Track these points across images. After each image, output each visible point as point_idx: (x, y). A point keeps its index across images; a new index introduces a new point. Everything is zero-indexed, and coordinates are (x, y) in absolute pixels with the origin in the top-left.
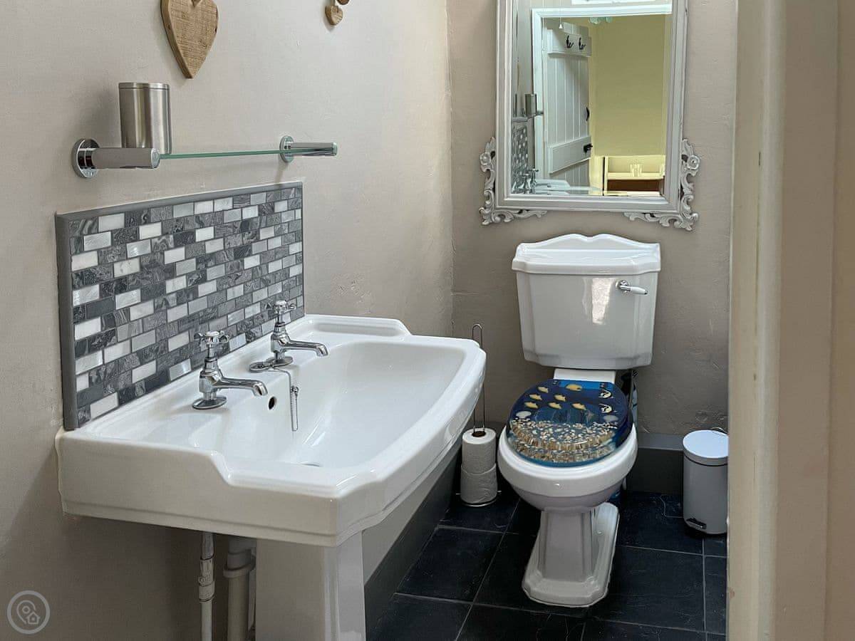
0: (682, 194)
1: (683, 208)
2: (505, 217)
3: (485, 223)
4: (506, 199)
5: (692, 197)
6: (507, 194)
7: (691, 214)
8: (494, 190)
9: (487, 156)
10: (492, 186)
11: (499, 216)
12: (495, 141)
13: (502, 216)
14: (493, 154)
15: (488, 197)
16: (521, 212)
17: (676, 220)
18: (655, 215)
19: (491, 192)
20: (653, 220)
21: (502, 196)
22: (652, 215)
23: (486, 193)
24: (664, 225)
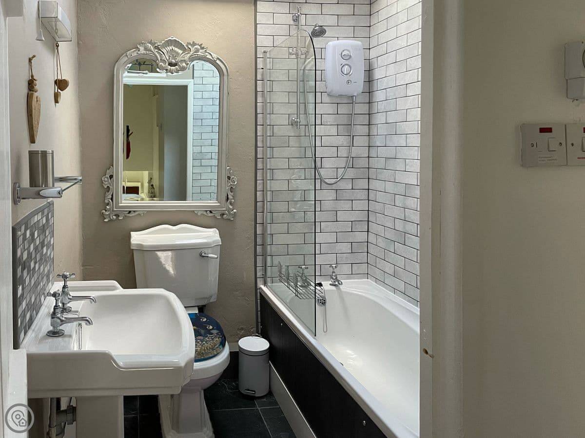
0: (228, 199)
1: (229, 207)
2: (119, 216)
3: (106, 220)
4: (120, 205)
5: (233, 201)
6: (121, 202)
7: (232, 210)
8: (112, 199)
9: (107, 178)
10: (111, 197)
11: (115, 215)
12: (113, 169)
13: (117, 216)
14: (111, 177)
15: (108, 204)
16: (130, 212)
17: (223, 214)
18: (213, 212)
19: (111, 201)
20: (212, 215)
21: (117, 203)
22: (211, 212)
23: (106, 201)
24: (218, 217)
